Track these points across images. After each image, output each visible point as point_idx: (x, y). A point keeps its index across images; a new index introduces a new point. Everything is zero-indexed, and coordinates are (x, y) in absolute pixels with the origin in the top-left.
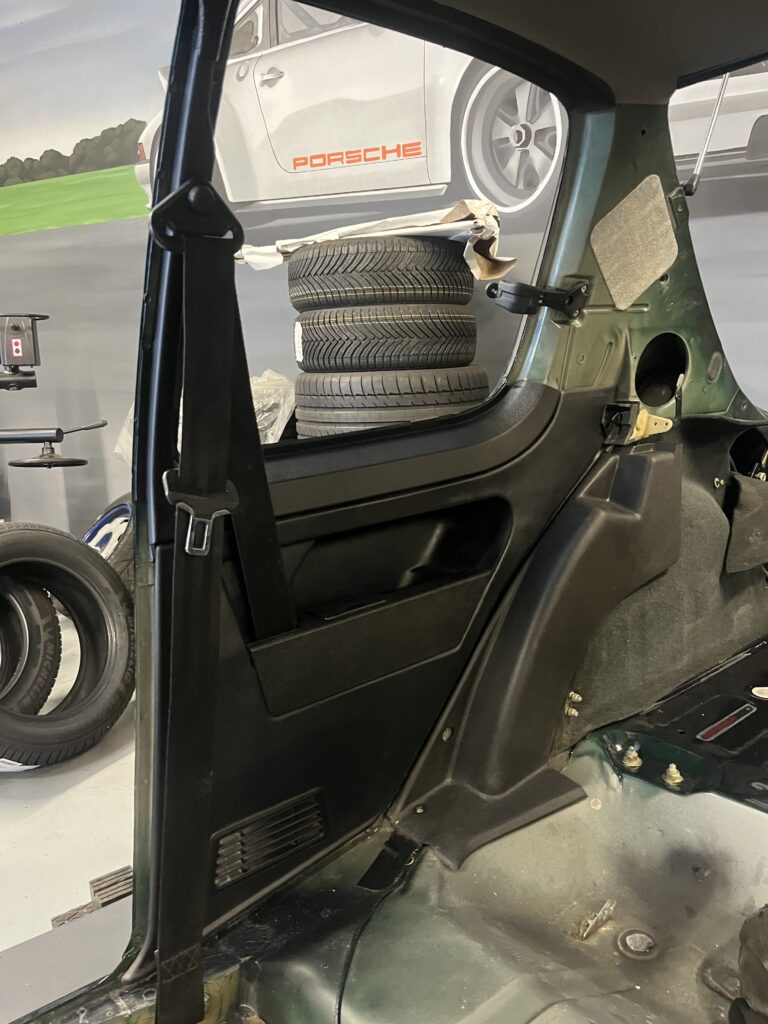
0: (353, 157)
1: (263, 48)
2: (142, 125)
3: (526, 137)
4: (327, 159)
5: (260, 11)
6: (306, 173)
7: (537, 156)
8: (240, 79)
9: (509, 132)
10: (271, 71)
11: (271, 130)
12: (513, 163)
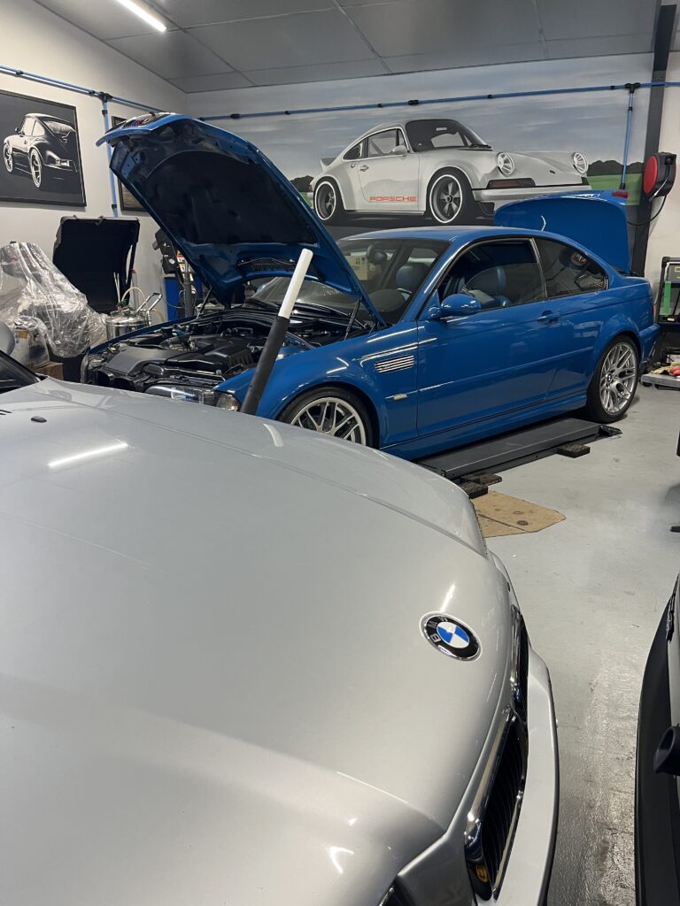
0: (392, 199)
1: (362, 157)
2: (312, 178)
3: (451, 200)
4: (383, 199)
5: (361, 145)
6: (374, 203)
7: (454, 206)
8: (352, 167)
9: (446, 197)
10: (364, 166)
11: (363, 186)
12: (447, 207)
